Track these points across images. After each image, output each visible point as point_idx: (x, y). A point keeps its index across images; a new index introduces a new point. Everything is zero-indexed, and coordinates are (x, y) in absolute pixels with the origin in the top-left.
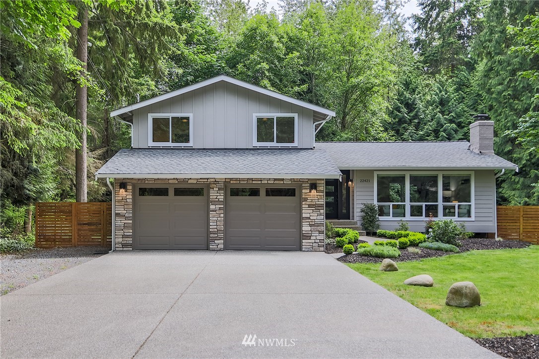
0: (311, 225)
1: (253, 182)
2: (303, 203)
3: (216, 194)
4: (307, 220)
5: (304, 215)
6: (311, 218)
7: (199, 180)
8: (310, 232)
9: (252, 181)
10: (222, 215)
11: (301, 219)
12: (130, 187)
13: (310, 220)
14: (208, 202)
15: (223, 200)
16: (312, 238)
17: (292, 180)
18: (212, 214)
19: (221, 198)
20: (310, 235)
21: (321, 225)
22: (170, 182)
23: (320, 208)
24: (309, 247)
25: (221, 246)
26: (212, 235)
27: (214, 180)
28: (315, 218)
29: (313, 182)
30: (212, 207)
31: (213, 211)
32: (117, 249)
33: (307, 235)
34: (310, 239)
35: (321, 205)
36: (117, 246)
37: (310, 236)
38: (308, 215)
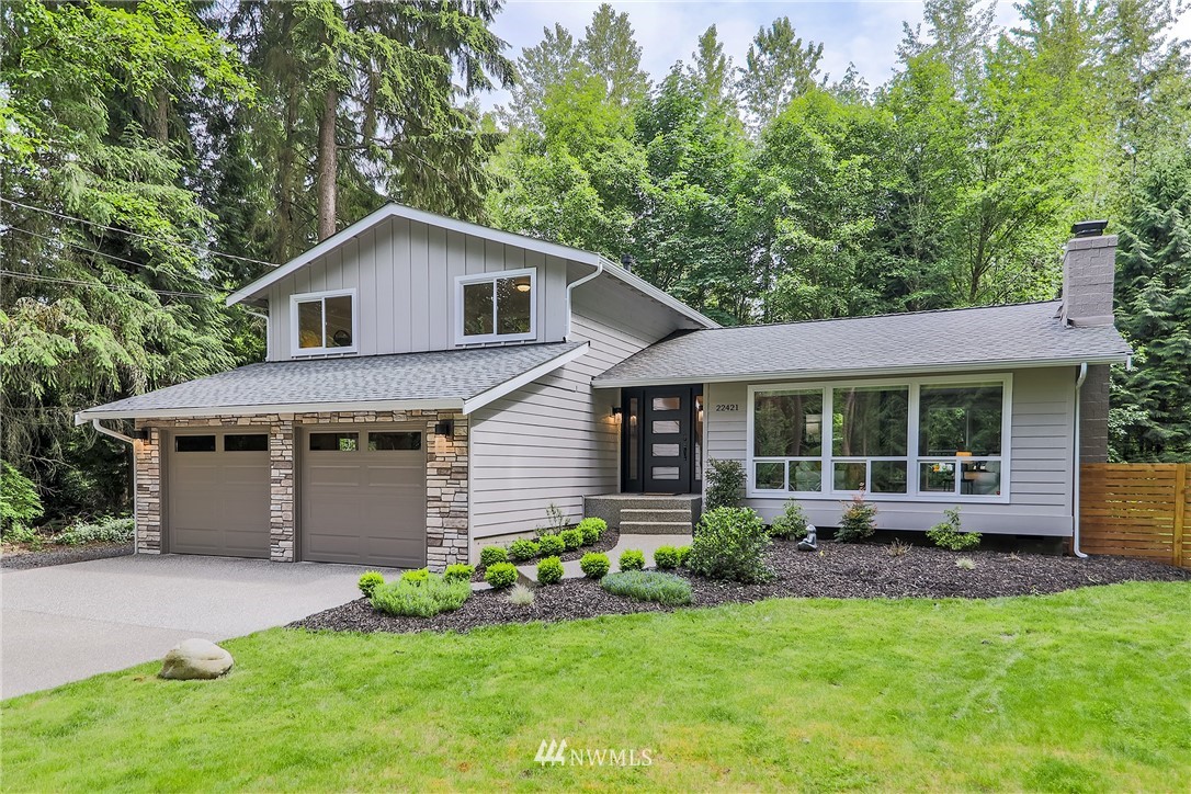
0: (443, 515)
1: (341, 420)
2: (429, 465)
3: (281, 448)
4: (435, 504)
5: (430, 492)
6: (444, 498)
7: (254, 419)
8: (441, 530)
9: (339, 417)
10: (290, 490)
11: (424, 500)
12: (155, 436)
13: (440, 504)
14: (270, 463)
15: (291, 459)
16: (445, 543)
17: (409, 414)
18: (275, 488)
19: (289, 455)
20: (441, 536)
21: (462, 514)
22: (211, 423)
23: (459, 476)
24: (439, 563)
25: (289, 554)
26: (273, 531)
27: (274, 418)
28: (450, 498)
29: (448, 416)
30: (275, 473)
31: (276, 481)
32: (141, 551)
33: (434, 536)
34: (441, 546)
35: (461, 470)
36: (140, 545)
37: (442, 539)
38: (437, 493)
